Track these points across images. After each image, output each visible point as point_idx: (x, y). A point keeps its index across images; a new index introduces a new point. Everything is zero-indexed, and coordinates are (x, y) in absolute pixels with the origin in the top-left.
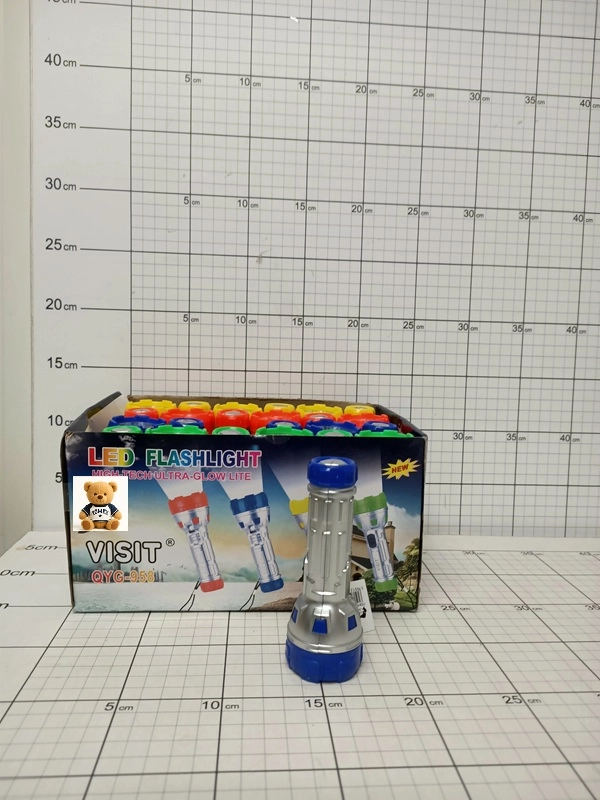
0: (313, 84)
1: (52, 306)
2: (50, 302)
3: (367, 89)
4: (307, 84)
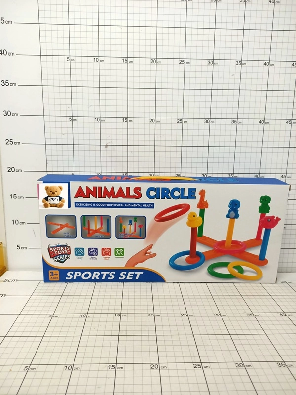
0: (129, 59)
1: (11, 170)
2: (9, 168)
3: (156, 61)
4: (126, 60)
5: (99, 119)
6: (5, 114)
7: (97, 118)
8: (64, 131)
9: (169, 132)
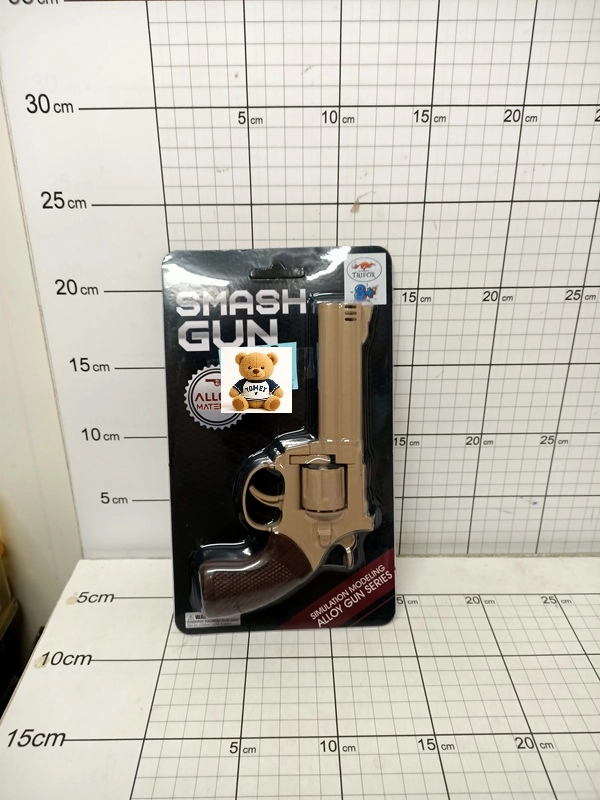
1: (65, 290)
2: (60, 283)
5: (335, 114)
6: (32, 108)
7: (329, 110)
8: (223, 158)
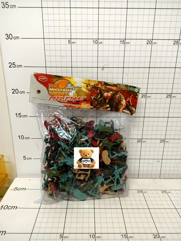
1: (15, 92)
2: (13, 90)
5: (97, 41)
6: (7, 38)
8: (63, 53)
9: (164, 54)
